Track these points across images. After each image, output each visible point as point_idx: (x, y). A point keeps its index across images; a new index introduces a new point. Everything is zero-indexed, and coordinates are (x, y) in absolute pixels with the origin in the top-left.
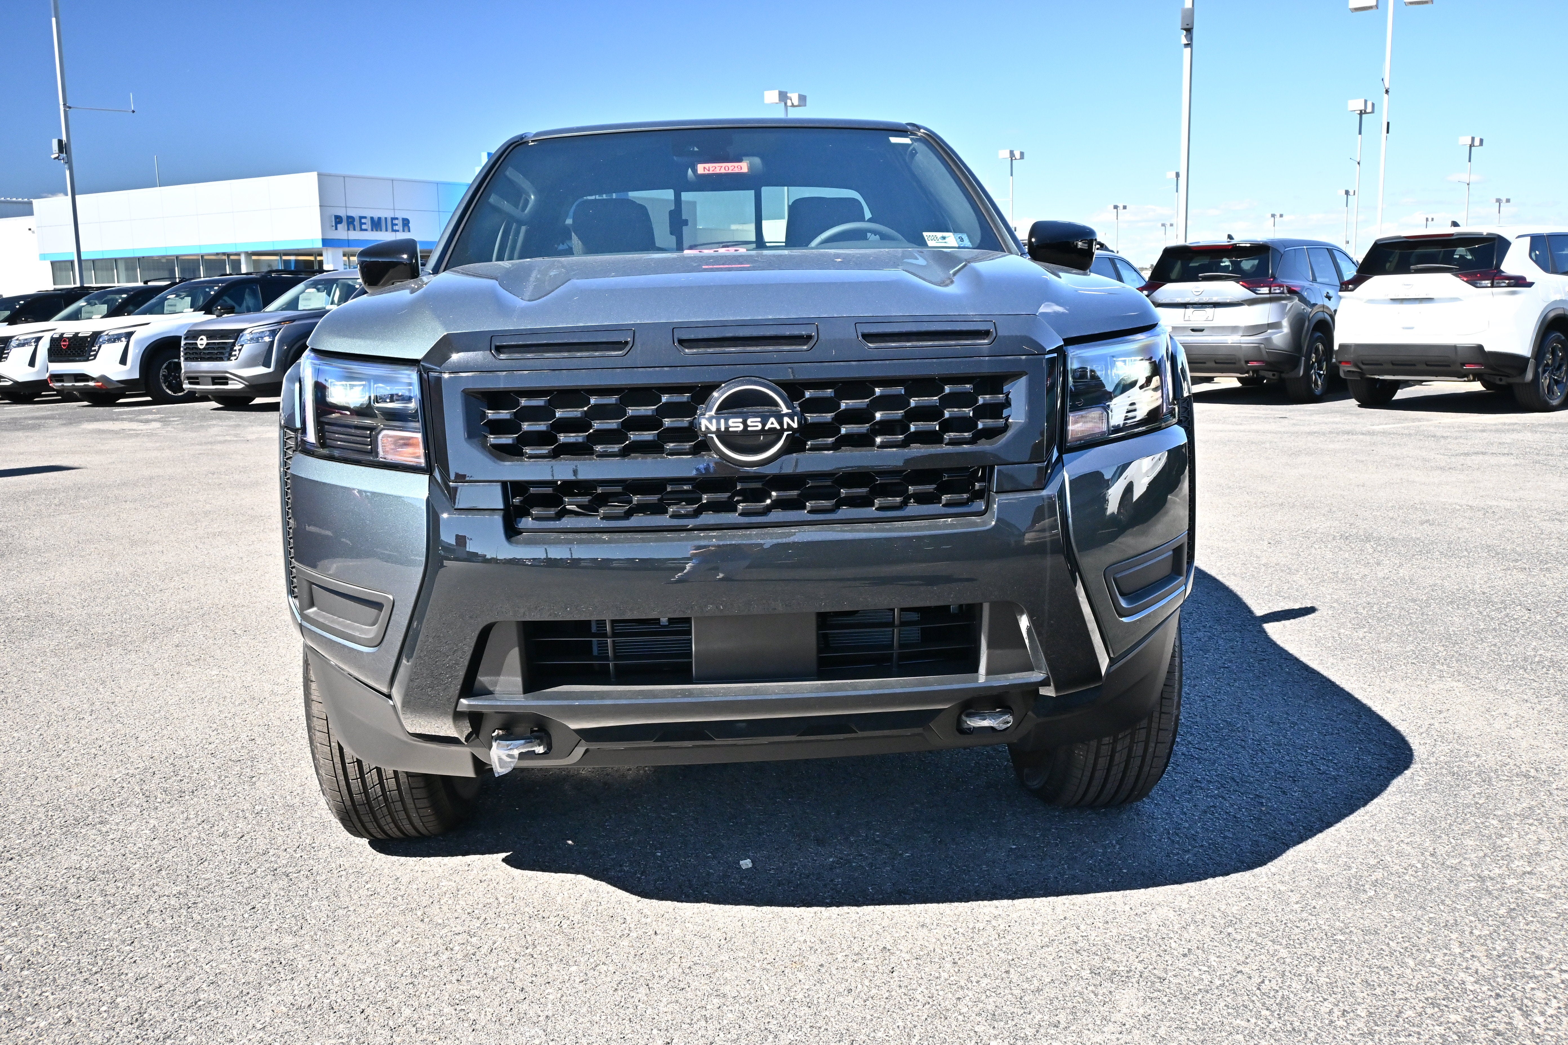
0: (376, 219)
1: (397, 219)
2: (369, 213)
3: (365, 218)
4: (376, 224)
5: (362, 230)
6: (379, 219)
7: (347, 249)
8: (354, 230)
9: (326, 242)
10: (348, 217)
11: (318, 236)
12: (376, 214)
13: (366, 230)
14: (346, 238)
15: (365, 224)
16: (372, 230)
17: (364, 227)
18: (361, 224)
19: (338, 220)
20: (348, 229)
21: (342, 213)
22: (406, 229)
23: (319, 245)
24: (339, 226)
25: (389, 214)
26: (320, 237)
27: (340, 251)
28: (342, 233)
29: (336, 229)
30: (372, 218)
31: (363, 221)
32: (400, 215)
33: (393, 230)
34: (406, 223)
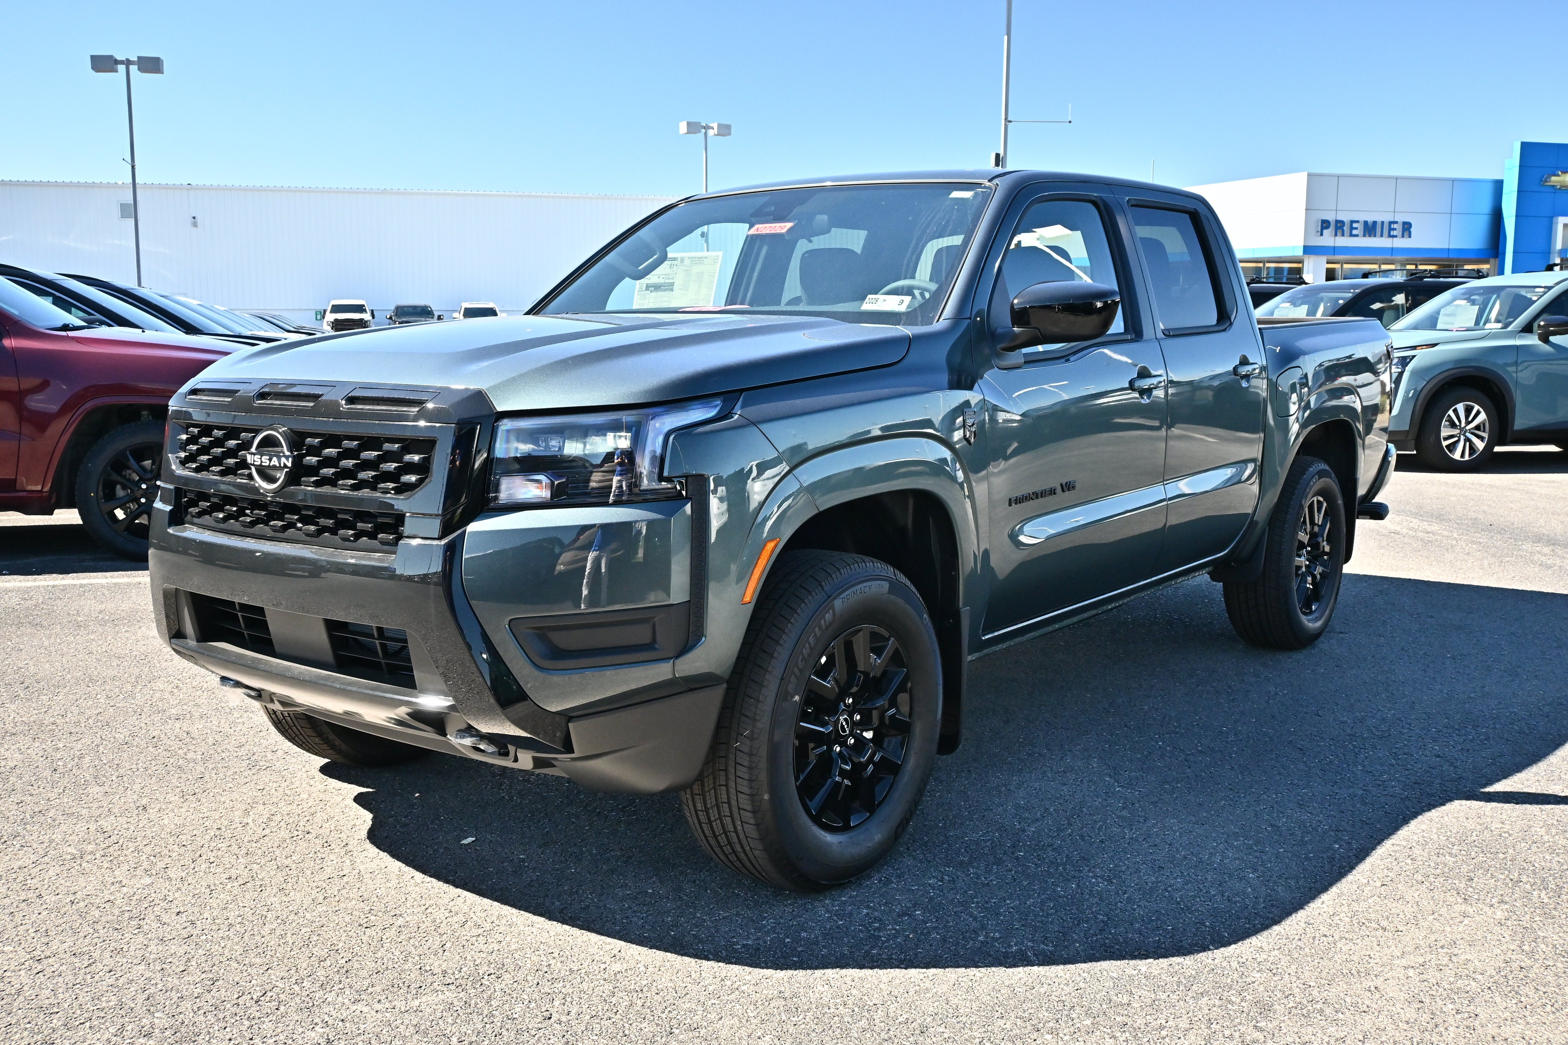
0: (1370, 224)
1: (1396, 222)
2: (1362, 217)
3: (1357, 222)
4: (1370, 229)
5: (1351, 235)
6: (1375, 223)
7: (1332, 258)
8: (1343, 235)
9: (1308, 250)
10: (1337, 222)
11: (1301, 243)
12: (1370, 219)
13: (1357, 236)
14: (1332, 245)
15: (1356, 228)
16: (1364, 236)
17: (1354, 232)
18: (1352, 228)
19: (1325, 224)
20: (1336, 235)
21: (1331, 217)
22: (1406, 234)
23: (1299, 253)
24: (1325, 231)
25: (1387, 218)
26: (1302, 244)
27: (1324, 259)
28: (1328, 239)
29: (1322, 235)
30: (1366, 223)
31: (1355, 225)
32: (1401, 218)
33: (1390, 236)
34: (1407, 228)
